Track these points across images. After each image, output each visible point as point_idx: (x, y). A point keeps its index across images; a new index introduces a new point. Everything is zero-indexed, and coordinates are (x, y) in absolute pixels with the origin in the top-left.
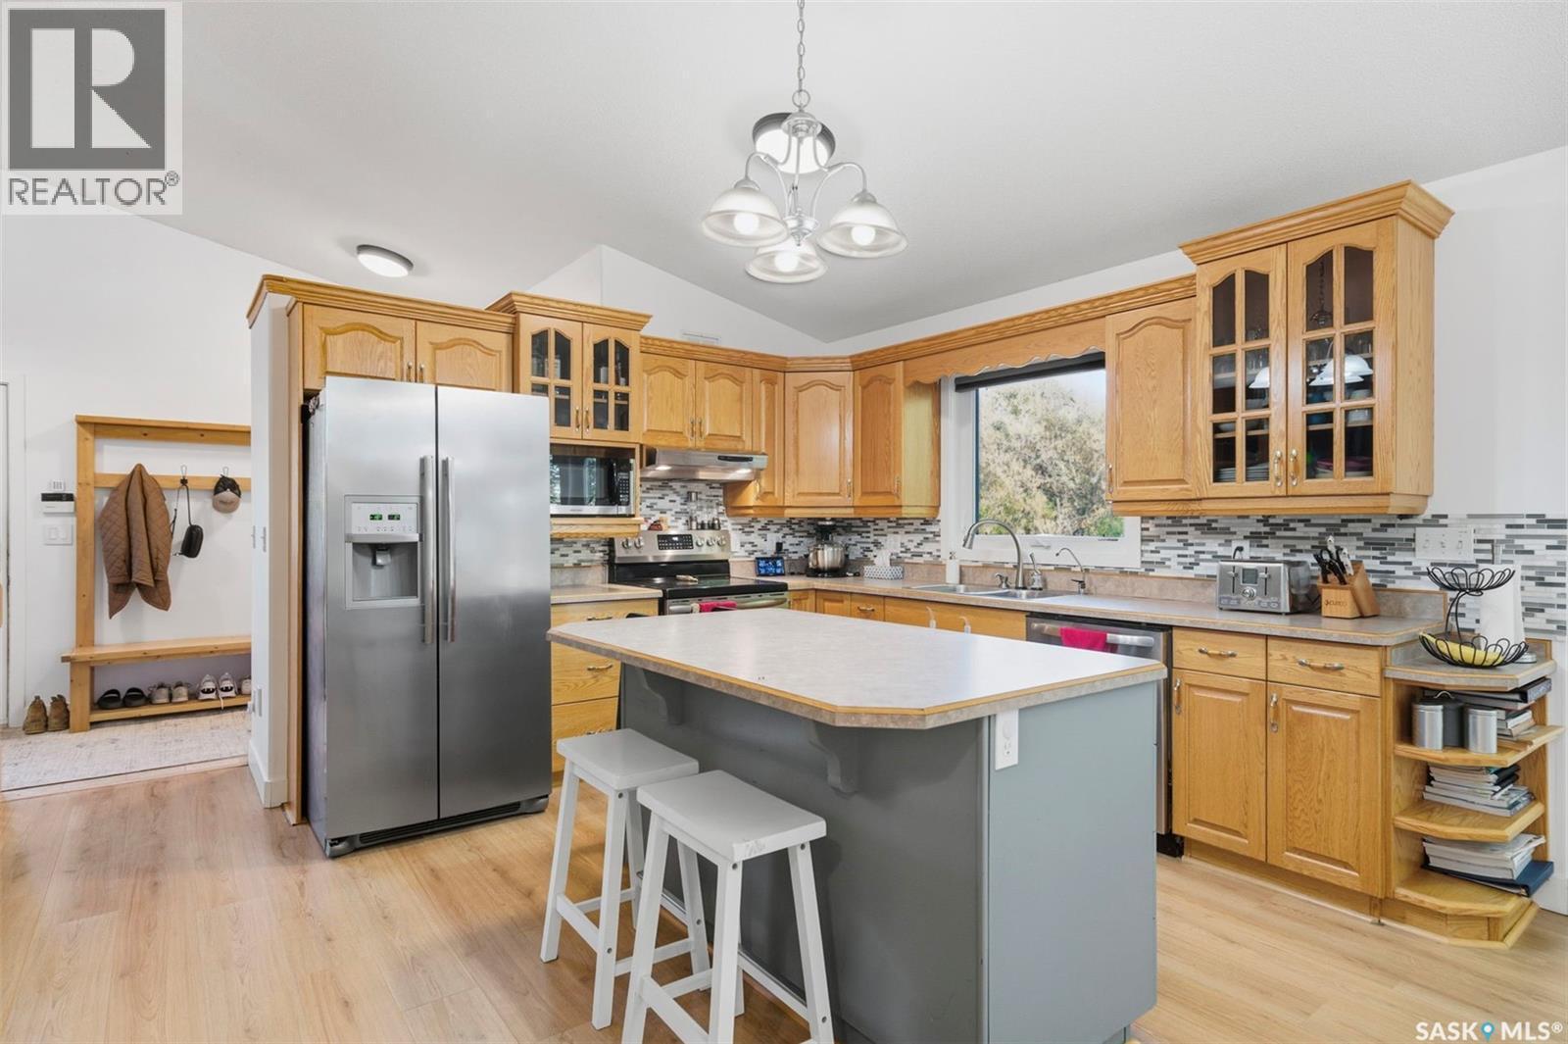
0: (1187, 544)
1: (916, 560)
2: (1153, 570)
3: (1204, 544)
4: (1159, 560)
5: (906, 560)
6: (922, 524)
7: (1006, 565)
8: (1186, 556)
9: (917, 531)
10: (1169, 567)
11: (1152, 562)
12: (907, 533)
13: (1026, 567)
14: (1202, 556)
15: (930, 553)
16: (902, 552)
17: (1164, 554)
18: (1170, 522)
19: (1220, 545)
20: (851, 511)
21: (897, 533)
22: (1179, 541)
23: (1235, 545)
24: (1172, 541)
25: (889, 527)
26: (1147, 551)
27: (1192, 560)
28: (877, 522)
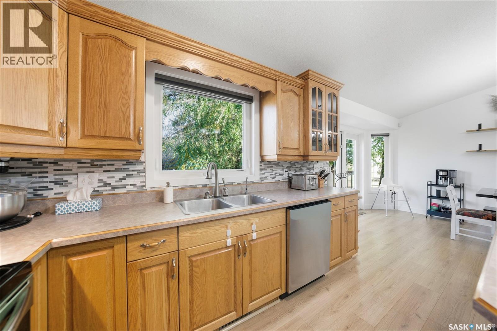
0: (273, 171)
1: (117, 191)
2: (263, 181)
3: (277, 171)
4: (265, 177)
5: (104, 193)
6: (124, 165)
7: (198, 186)
8: (272, 175)
9: (117, 170)
10: (268, 179)
11: (263, 178)
12: (104, 171)
13: (219, 185)
14: (277, 174)
15: (135, 185)
16: (98, 187)
17: (266, 174)
18: (268, 163)
19: (281, 170)
20: (61, 152)
21: (93, 172)
22: (271, 170)
23: (285, 170)
24: (269, 170)
25: (79, 167)
26: (261, 174)
27: (274, 176)
28: (59, 163)
